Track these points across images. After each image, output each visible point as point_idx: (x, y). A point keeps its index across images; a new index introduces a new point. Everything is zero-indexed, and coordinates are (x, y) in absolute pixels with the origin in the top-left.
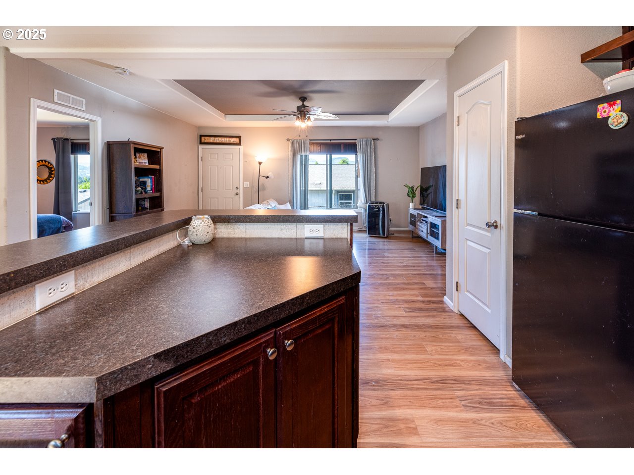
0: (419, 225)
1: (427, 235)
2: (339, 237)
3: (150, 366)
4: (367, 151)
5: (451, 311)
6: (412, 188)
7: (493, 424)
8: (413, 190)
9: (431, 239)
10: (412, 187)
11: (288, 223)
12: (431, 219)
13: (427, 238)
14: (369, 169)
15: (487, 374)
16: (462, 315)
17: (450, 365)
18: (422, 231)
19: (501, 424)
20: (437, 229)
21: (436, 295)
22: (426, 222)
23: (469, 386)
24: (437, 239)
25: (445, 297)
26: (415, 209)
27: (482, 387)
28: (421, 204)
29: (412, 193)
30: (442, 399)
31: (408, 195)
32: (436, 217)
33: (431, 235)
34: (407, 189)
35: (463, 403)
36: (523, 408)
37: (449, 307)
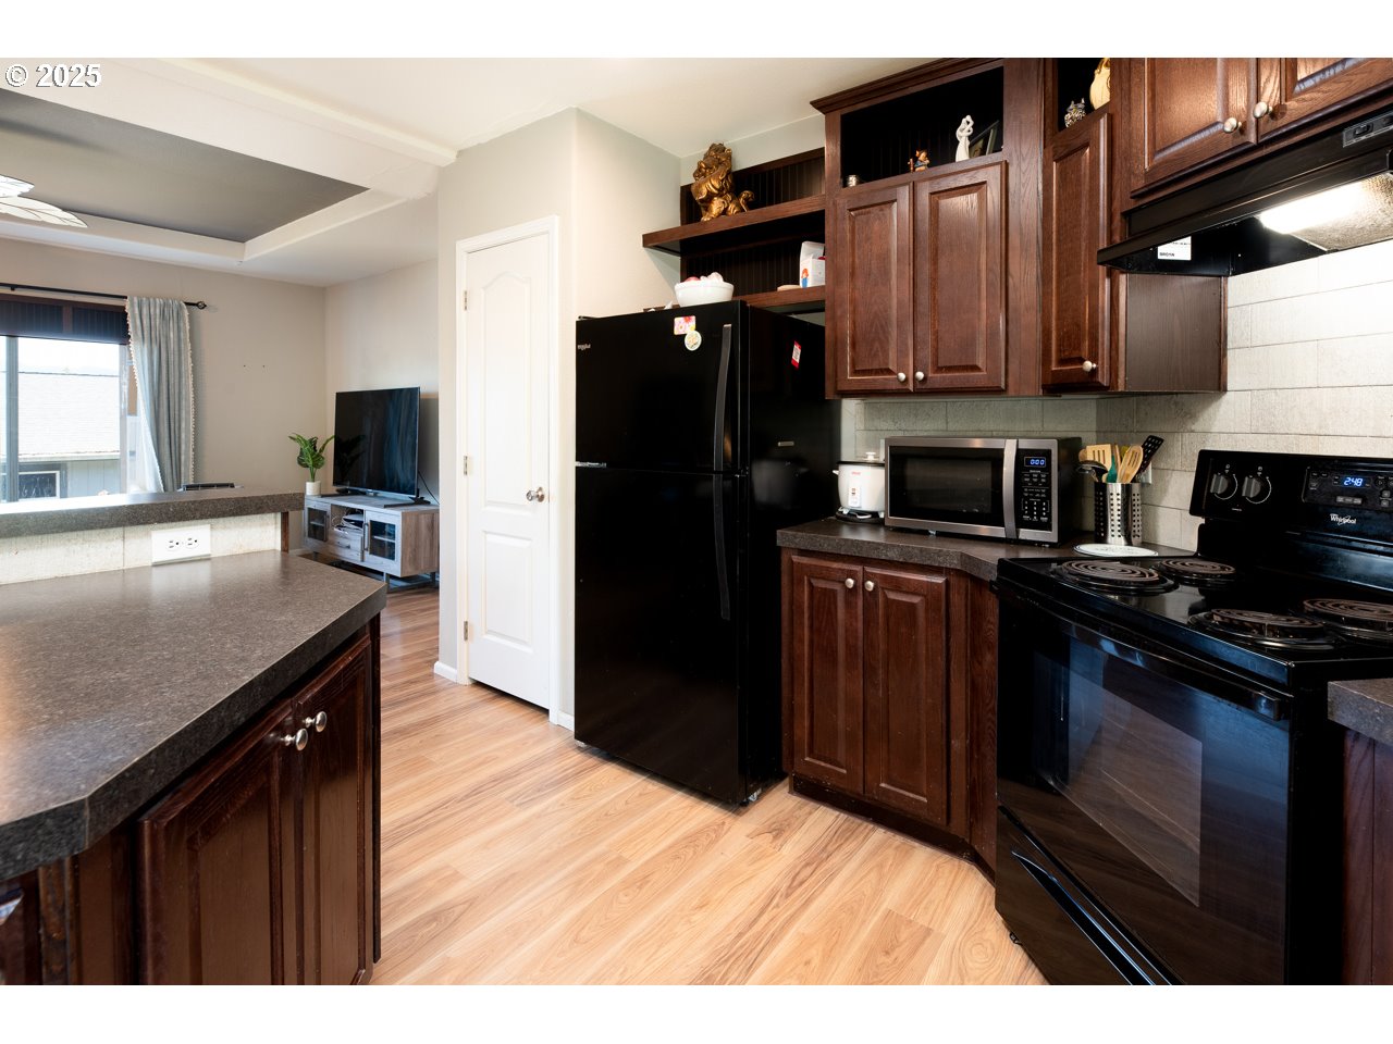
0: (336, 535)
1: (363, 553)
2: (252, 549)
3: (153, 771)
4: (167, 337)
5: (455, 685)
6: (313, 443)
7: (563, 805)
8: (315, 448)
9: (374, 562)
10: (311, 441)
11: (98, 531)
12: (374, 513)
13: (363, 560)
14: (174, 390)
15: (538, 750)
16: (478, 684)
17: (480, 764)
18: (349, 547)
19: (573, 799)
20: (392, 535)
21: (417, 668)
22: (359, 524)
23: (518, 778)
24: (392, 557)
25: (437, 664)
26: (323, 496)
27: (536, 770)
28: (336, 483)
29: (310, 456)
30: (482, 814)
31: (301, 462)
32: (386, 506)
33: (373, 552)
34: (296, 447)
35: (516, 803)
36: (594, 767)
37: (448, 680)
